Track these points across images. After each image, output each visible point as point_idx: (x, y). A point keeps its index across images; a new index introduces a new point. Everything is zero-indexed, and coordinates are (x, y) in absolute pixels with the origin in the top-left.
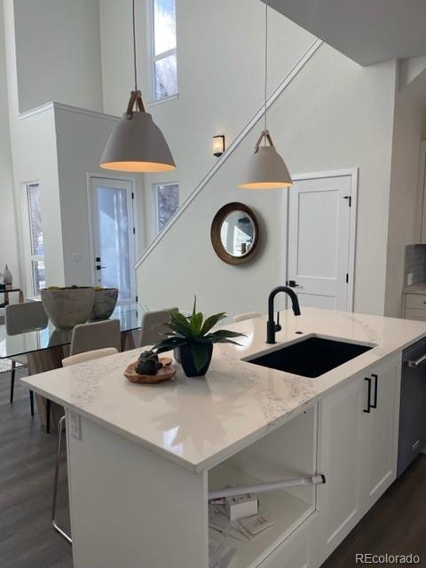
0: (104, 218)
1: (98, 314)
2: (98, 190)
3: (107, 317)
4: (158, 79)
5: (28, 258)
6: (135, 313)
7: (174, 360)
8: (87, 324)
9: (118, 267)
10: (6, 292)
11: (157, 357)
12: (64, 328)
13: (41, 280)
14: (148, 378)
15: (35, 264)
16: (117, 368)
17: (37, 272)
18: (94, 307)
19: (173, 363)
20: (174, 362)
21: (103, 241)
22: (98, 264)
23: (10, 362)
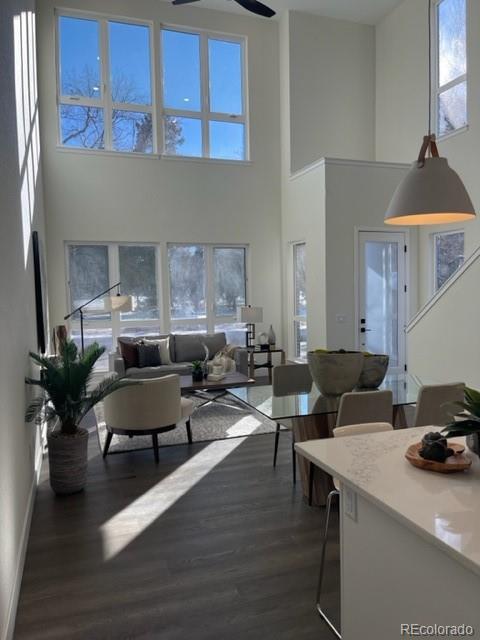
0: (371, 275)
1: (366, 382)
2: (367, 244)
3: (374, 387)
4: (442, 114)
5: (291, 318)
6: (402, 383)
7: (467, 448)
8: (354, 393)
9: (384, 329)
10: (270, 352)
11: (445, 442)
12: (329, 395)
13: (302, 341)
14: (436, 465)
15: (297, 325)
16: (395, 447)
17: (299, 333)
18: (363, 373)
19: (465, 452)
20: (467, 450)
21: (369, 301)
22: (362, 326)
23: (274, 424)
